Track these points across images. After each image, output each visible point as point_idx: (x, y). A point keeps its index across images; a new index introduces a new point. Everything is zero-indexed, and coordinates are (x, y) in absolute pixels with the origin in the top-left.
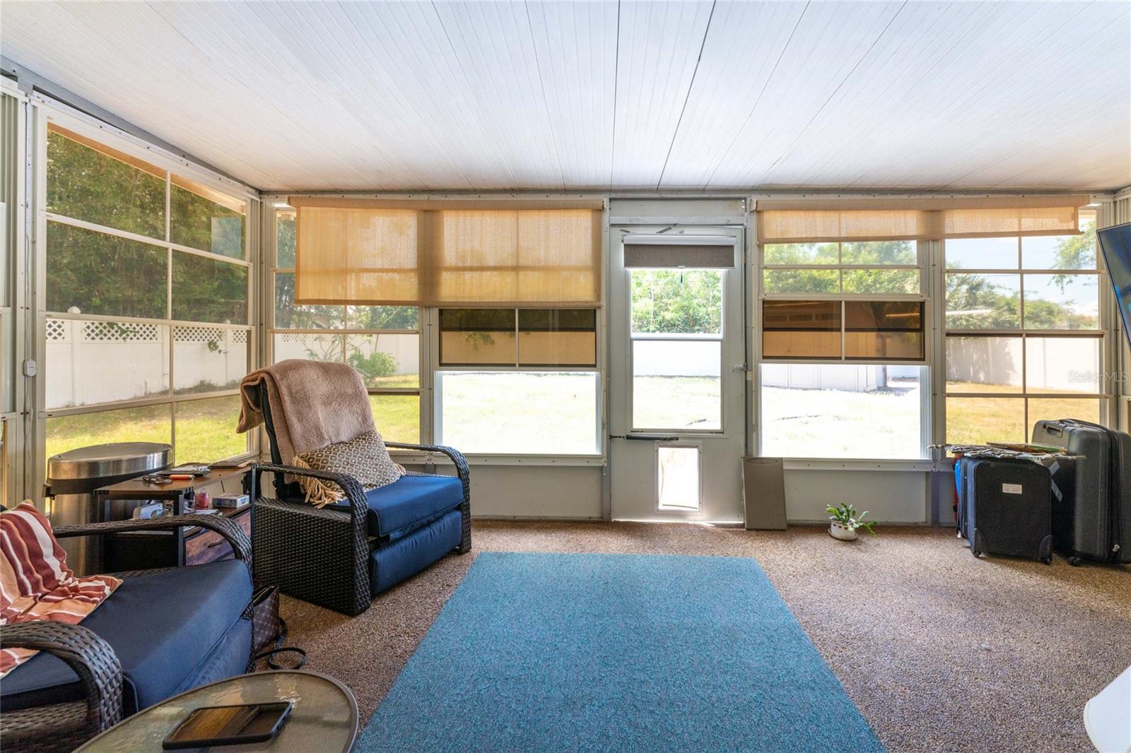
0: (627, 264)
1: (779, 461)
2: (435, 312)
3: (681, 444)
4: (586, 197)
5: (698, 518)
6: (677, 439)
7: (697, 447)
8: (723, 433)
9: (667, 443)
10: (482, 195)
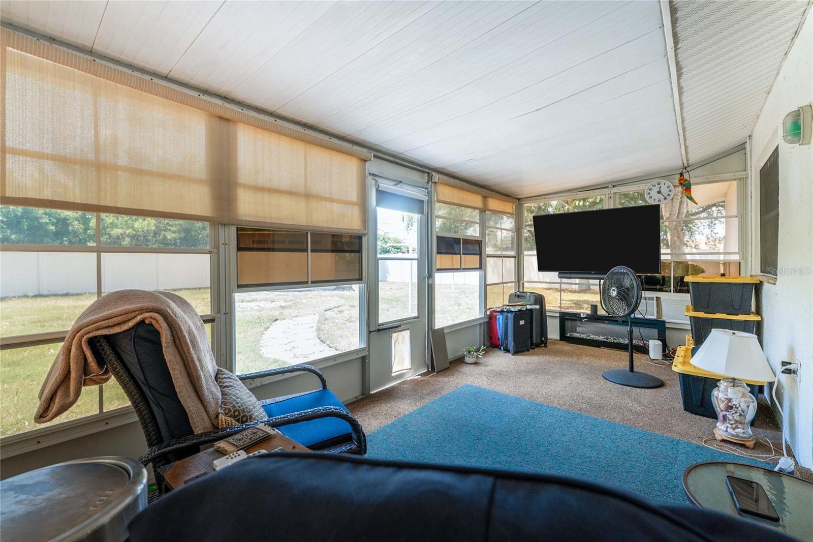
0: (377, 204)
1: (442, 329)
2: (233, 230)
3: (403, 329)
4: (356, 148)
5: (409, 375)
6: (400, 326)
7: (409, 329)
8: (418, 318)
9: (396, 330)
10: (278, 120)
